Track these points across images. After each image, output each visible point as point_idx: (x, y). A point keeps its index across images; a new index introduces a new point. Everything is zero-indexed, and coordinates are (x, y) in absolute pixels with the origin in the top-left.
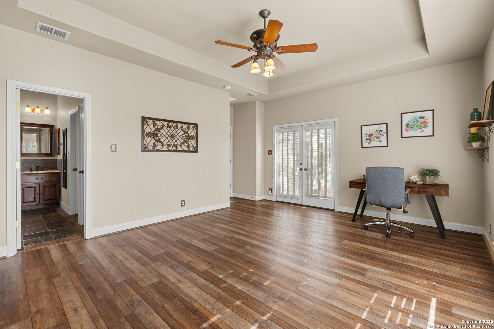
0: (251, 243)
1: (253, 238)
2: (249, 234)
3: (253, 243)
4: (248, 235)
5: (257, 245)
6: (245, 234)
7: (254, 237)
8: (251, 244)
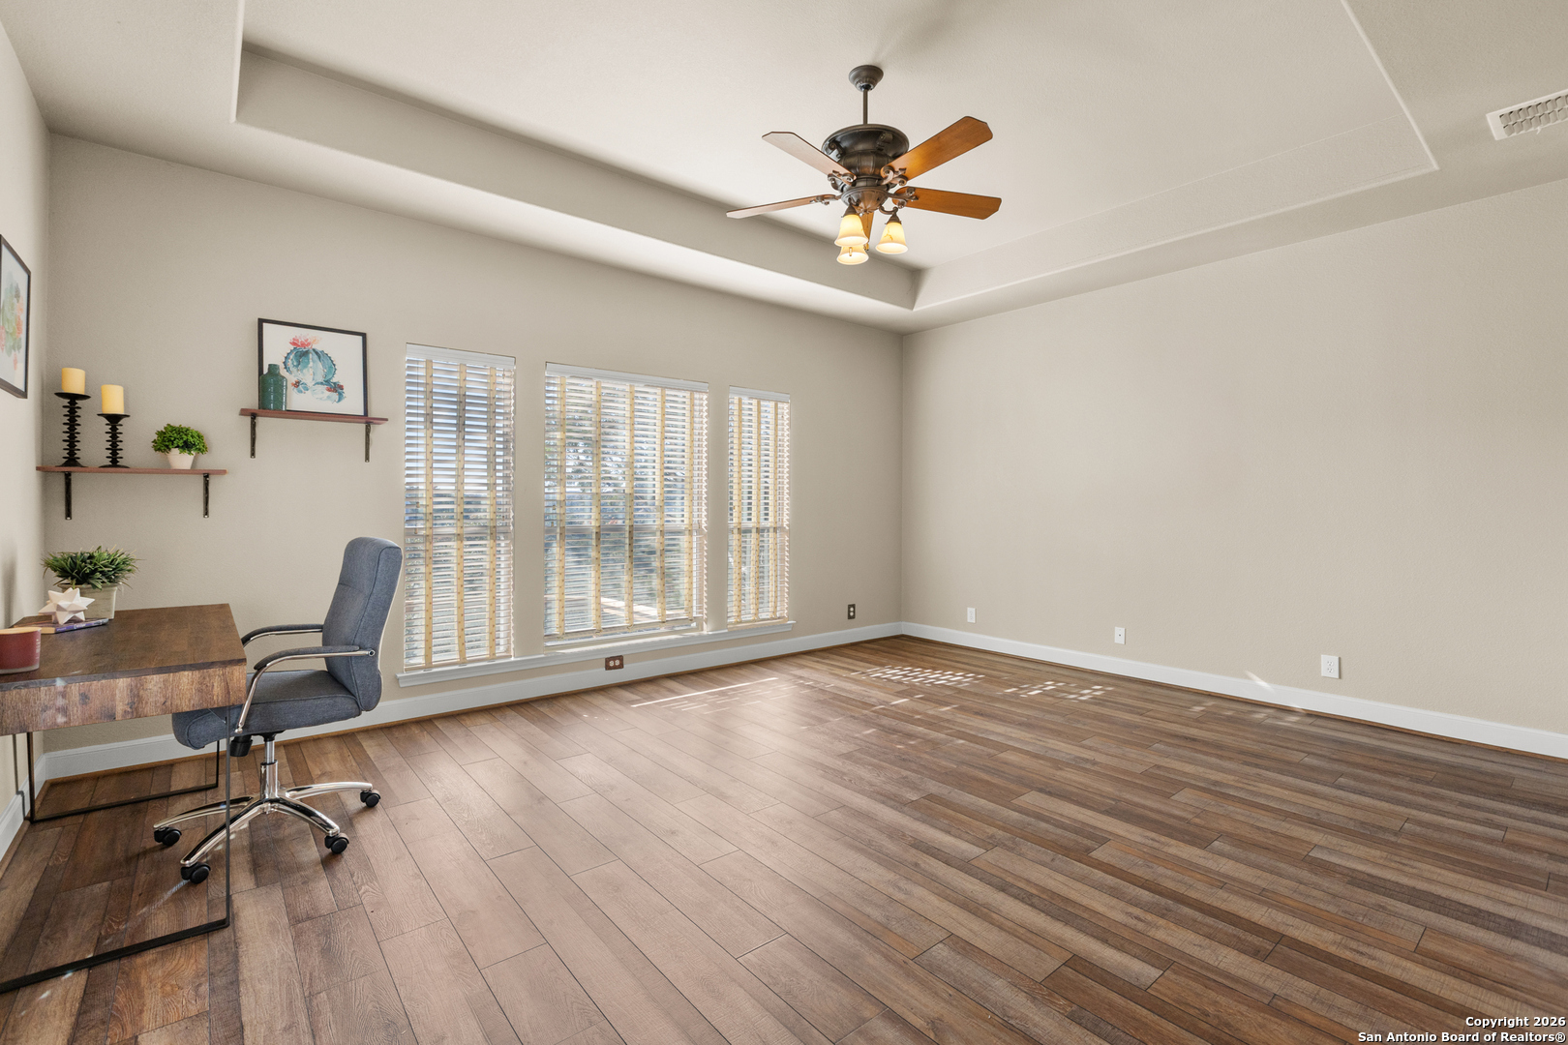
0: (903, 812)
1: (895, 833)
2: (913, 855)
3: (896, 809)
4: (920, 854)
5: (883, 803)
6: (933, 862)
7: (890, 837)
8: (906, 809)
